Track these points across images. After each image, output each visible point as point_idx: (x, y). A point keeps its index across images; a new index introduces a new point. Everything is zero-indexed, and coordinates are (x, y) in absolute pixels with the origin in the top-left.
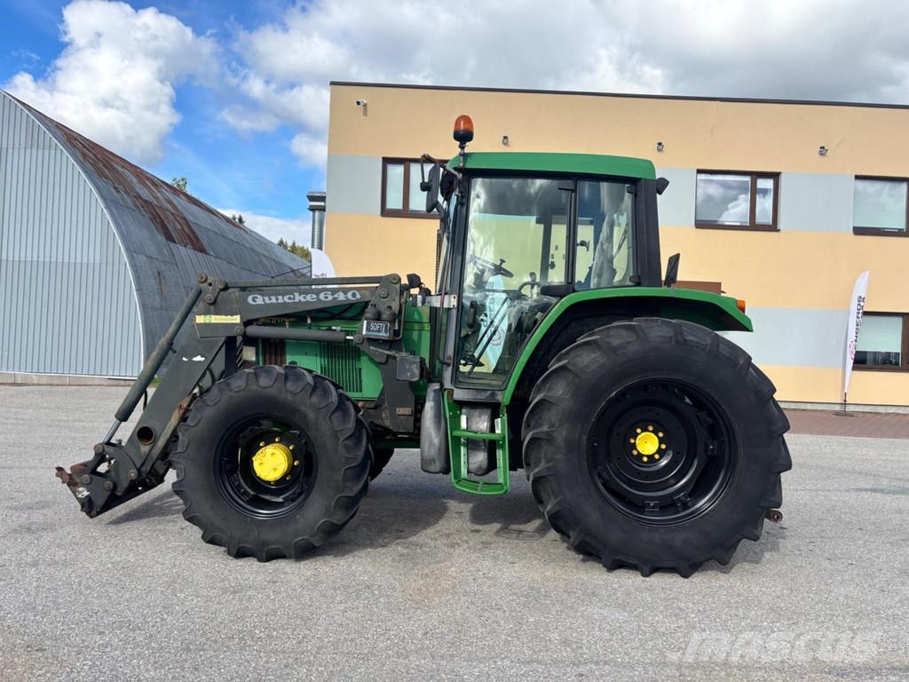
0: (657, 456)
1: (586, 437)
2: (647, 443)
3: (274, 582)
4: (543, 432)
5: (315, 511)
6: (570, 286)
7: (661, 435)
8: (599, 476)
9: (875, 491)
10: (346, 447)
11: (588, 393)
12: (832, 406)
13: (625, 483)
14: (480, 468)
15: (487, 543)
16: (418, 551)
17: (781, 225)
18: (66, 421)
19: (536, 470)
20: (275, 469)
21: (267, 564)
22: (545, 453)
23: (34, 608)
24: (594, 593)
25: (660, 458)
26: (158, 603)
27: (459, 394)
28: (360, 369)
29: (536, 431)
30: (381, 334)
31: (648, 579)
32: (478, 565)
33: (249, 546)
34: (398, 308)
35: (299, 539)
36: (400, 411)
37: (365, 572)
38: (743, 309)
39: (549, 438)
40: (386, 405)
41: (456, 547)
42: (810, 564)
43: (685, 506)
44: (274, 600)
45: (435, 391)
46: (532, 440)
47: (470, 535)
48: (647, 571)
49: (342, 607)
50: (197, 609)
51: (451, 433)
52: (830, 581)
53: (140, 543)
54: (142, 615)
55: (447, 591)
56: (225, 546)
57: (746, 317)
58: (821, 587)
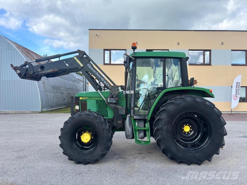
0: (190, 132)
1: (171, 128)
2: (187, 129)
3: (89, 171)
4: (160, 127)
5: (99, 151)
6: (164, 87)
7: (190, 126)
8: (175, 138)
9: (244, 137)
10: (106, 133)
11: (171, 116)
12: (228, 112)
13: (182, 140)
14: (142, 137)
15: (144, 157)
16: (126, 160)
17: (212, 64)
18: (22, 125)
19: (158, 138)
20: (87, 139)
21: (86, 165)
22: (160, 133)
23: (27, 181)
24: (176, 171)
25: (191, 133)
26: (60, 178)
27: (135, 117)
28: (107, 111)
29: (157, 127)
30: (113, 101)
31: (190, 166)
32: (143, 163)
33: (81, 161)
34: (117, 94)
35: (95, 158)
36: (119, 122)
37: (113, 167)
38: (211, 92)
39: (161, 129)
40: (115, 120)
41: (136, 158)
42: (232, 160)
43: (198, 146)
44: (90, 176)
45: (129, 117)
46: (157, 130)
47: (139, 154)
48: (189, 164)
49: (109, 178)
50: (71, 180)
51: (134, 128)
52: (238, 165)
53: (50, 160)
54: (56, 182)
55: (136, 172)
56: (74, 161)
57: (212, 94)
58: (236, 166)
